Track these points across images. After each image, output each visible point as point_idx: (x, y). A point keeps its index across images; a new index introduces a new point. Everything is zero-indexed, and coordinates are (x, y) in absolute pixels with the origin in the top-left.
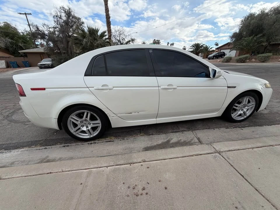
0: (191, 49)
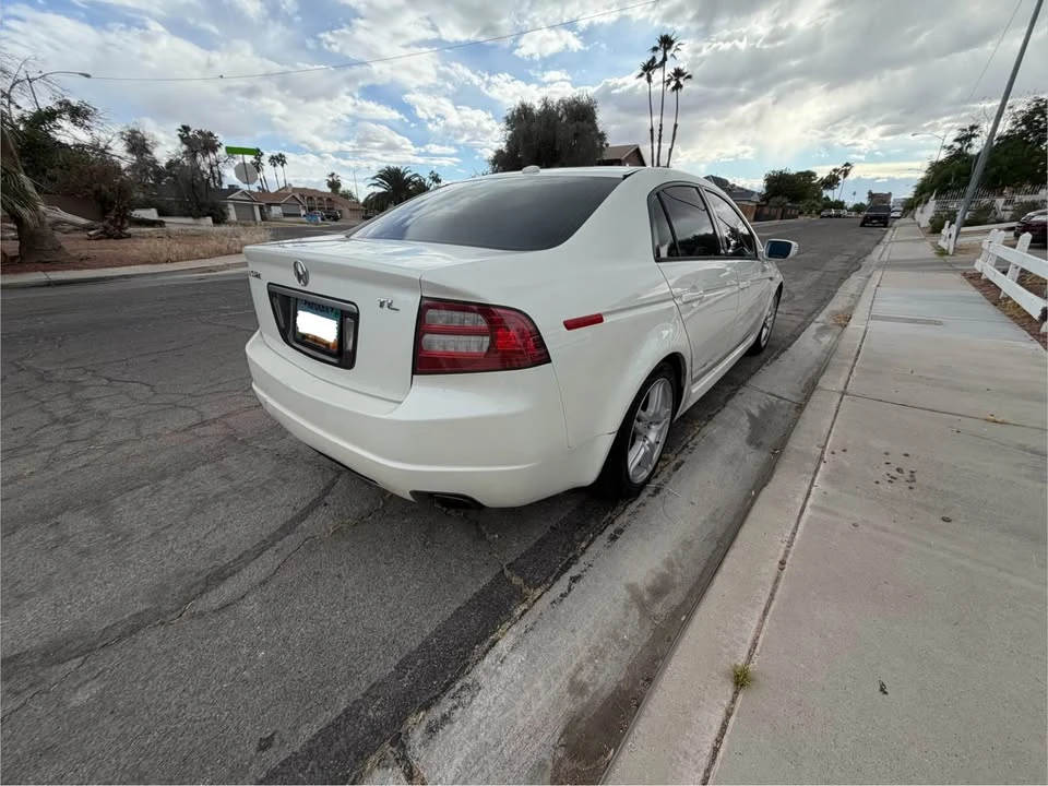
0: (376, 185)
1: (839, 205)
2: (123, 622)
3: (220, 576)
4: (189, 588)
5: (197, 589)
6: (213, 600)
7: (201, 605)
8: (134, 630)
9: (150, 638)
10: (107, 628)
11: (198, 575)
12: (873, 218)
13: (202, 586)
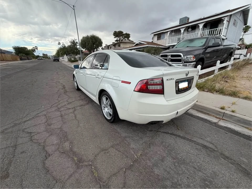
1: (38, 56)
2: (228, 161)
3: (205, 147)
4: (211, 151)
5: (210, 149)
6: (211, 146)
7: (213, 147)
8: (228, 158)
9: (226, 153)
10: (232, 164)
11: (207, 151)
12: (56, 59)
13: (209, 149)
